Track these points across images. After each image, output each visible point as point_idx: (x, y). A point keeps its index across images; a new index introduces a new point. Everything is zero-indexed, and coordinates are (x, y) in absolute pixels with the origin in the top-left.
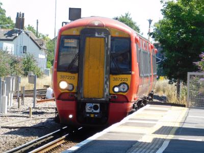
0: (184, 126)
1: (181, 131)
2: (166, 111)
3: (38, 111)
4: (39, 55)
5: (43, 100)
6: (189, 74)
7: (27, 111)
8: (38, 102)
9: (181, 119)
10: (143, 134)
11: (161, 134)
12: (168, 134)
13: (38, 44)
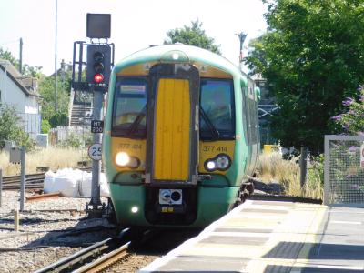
0: (324, 242)
1: (319, 251)
2: (285, 212)
3: (30, 217)
4: (26, 107)
5: (38, 195)
6: (327, 138)
7: (8, 218)
8: (28, 199)
9: (316, 228)
10: (247, 259)
11: (281, 257)
12: (296, 257)
13: (23, 86)
